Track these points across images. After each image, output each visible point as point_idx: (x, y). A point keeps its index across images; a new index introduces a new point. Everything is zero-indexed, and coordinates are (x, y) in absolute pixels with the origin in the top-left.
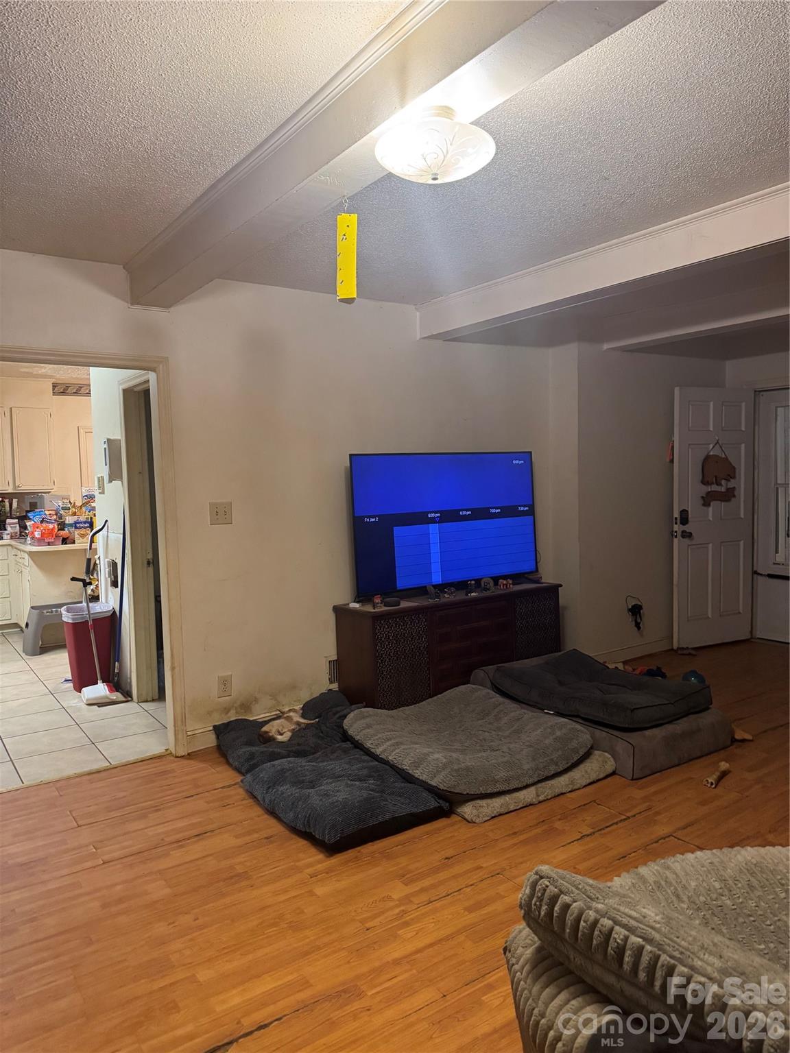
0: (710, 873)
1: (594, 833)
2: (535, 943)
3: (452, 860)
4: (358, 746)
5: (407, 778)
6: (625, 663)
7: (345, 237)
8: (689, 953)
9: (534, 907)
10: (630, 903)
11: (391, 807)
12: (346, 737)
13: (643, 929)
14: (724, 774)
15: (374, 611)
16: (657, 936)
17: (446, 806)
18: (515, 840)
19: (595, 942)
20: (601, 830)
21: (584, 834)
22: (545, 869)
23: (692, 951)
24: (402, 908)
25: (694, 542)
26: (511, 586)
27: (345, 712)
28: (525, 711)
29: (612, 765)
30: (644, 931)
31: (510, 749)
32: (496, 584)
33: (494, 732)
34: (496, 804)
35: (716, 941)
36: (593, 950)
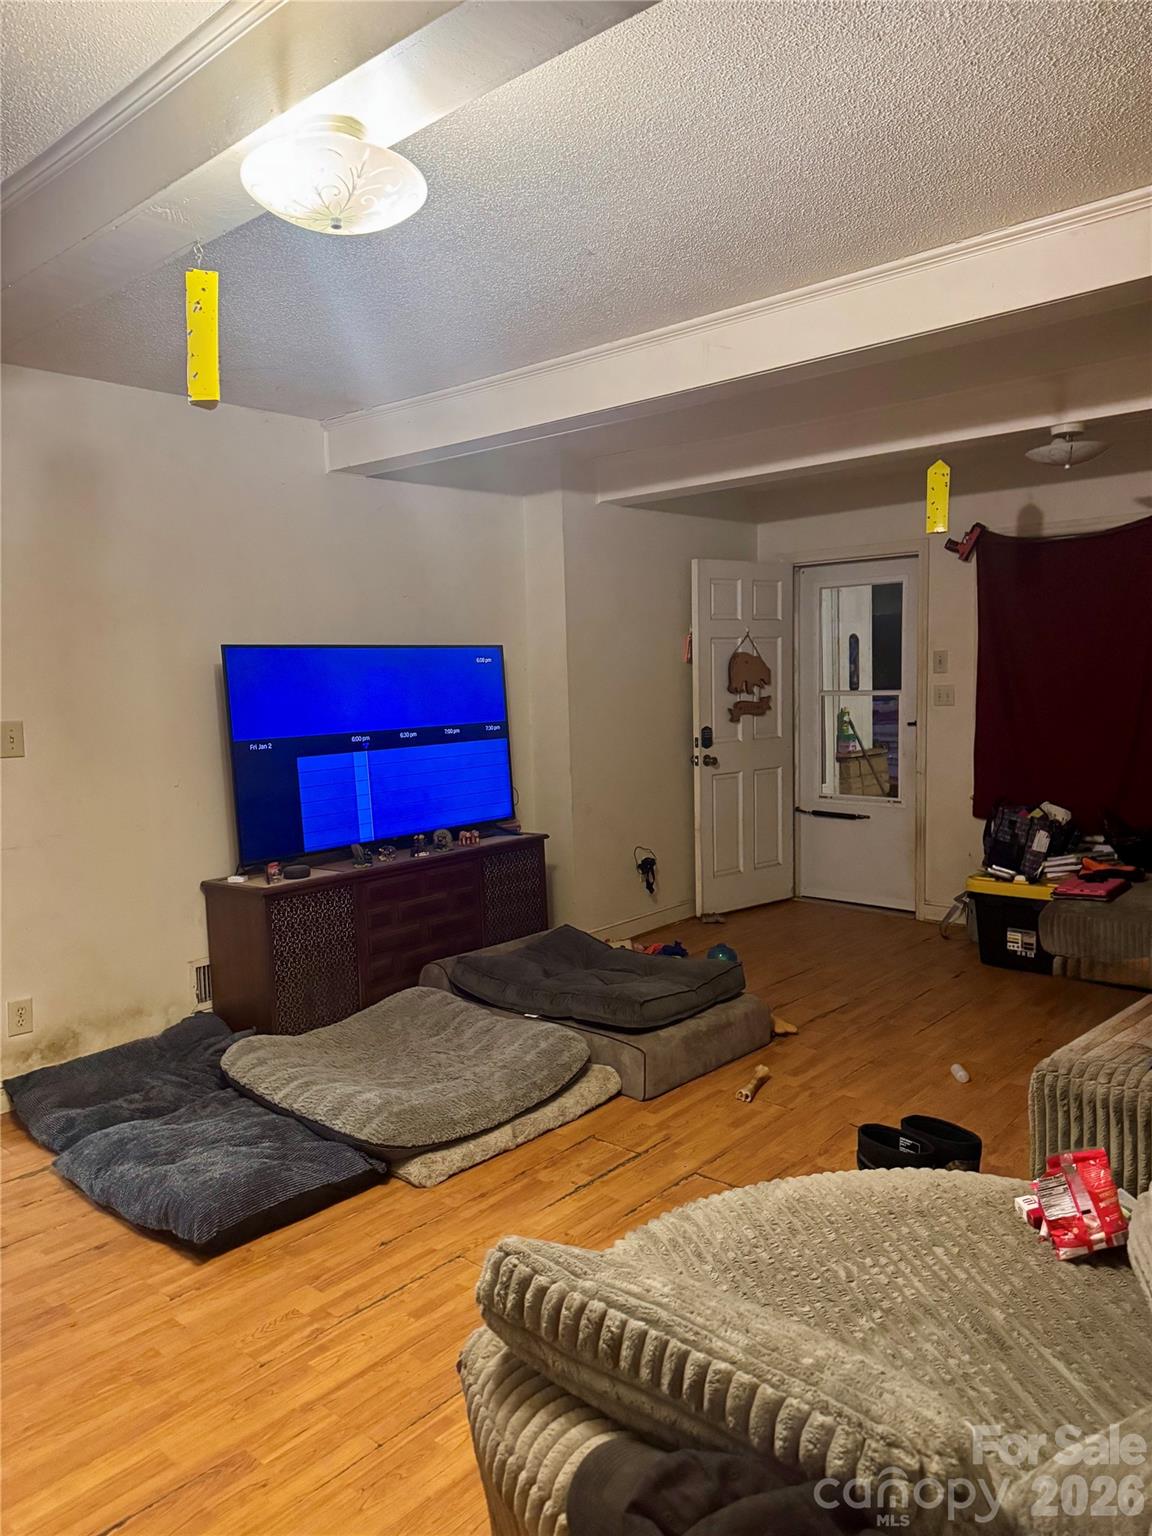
0: (741, 1219)
1: (592, 1181)
2: (500, 1349)
3: (391, 1244)
4: (245, 1093)
5: (321, 1132)
6: (634, 939)
7: (199, 306)
8: (705, 1333)
9: (496, 1298)
10: (629, 1273)
11: (297, 1178)
12: (225, 1081)
13: (646, 1308)
14: (762, 1081)
15: (267, 886)
16: (664, 1315)
17: (381, 1167)
18: (484, 1205)
19: (581, 1336)
20: (602, 1176)
21: (580, 1184)
22: (512, 1241)
23: (710, 1328)
24: (316, 1326)
25: (720, 771)
26: (478, 840)
27: (223, 1044)
28: (498, 1018)
29: (616, 1083)
30: (647, 1311)
31: (475, 1074)
32: (456, 837)
33: (452, 1053)
34: (456, 1156)
35: (742, 1310)
36: (579, 1348)
